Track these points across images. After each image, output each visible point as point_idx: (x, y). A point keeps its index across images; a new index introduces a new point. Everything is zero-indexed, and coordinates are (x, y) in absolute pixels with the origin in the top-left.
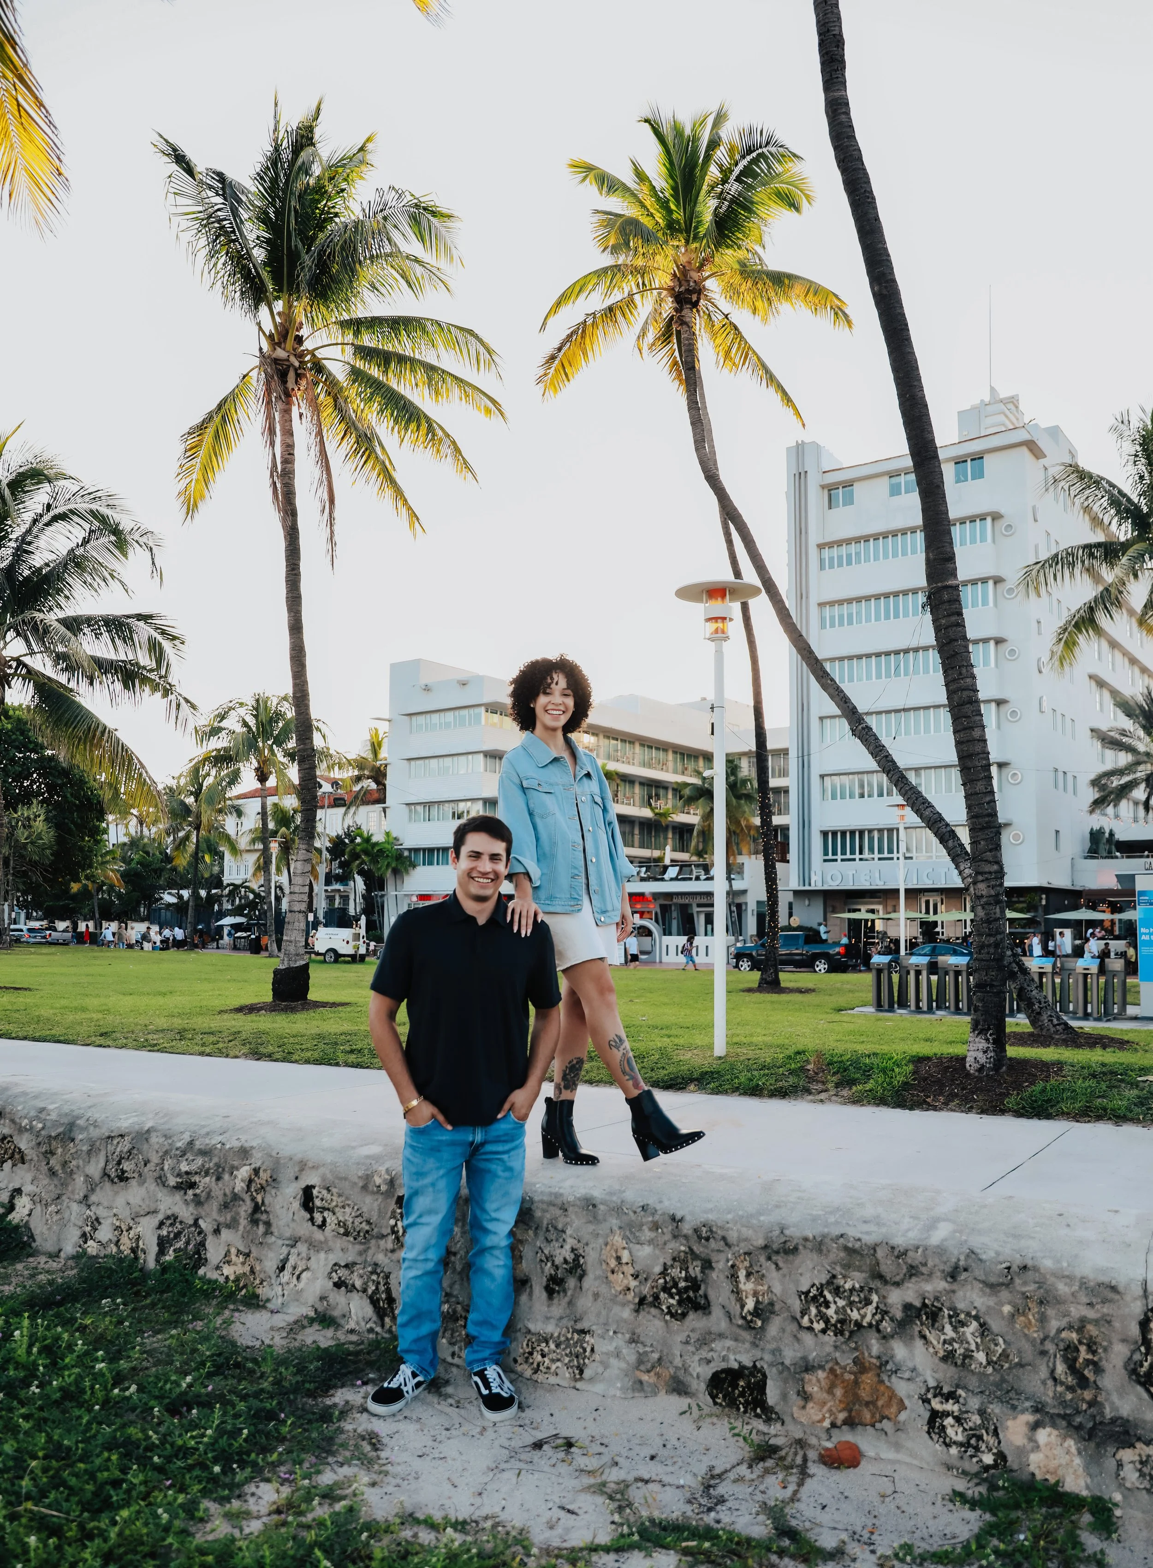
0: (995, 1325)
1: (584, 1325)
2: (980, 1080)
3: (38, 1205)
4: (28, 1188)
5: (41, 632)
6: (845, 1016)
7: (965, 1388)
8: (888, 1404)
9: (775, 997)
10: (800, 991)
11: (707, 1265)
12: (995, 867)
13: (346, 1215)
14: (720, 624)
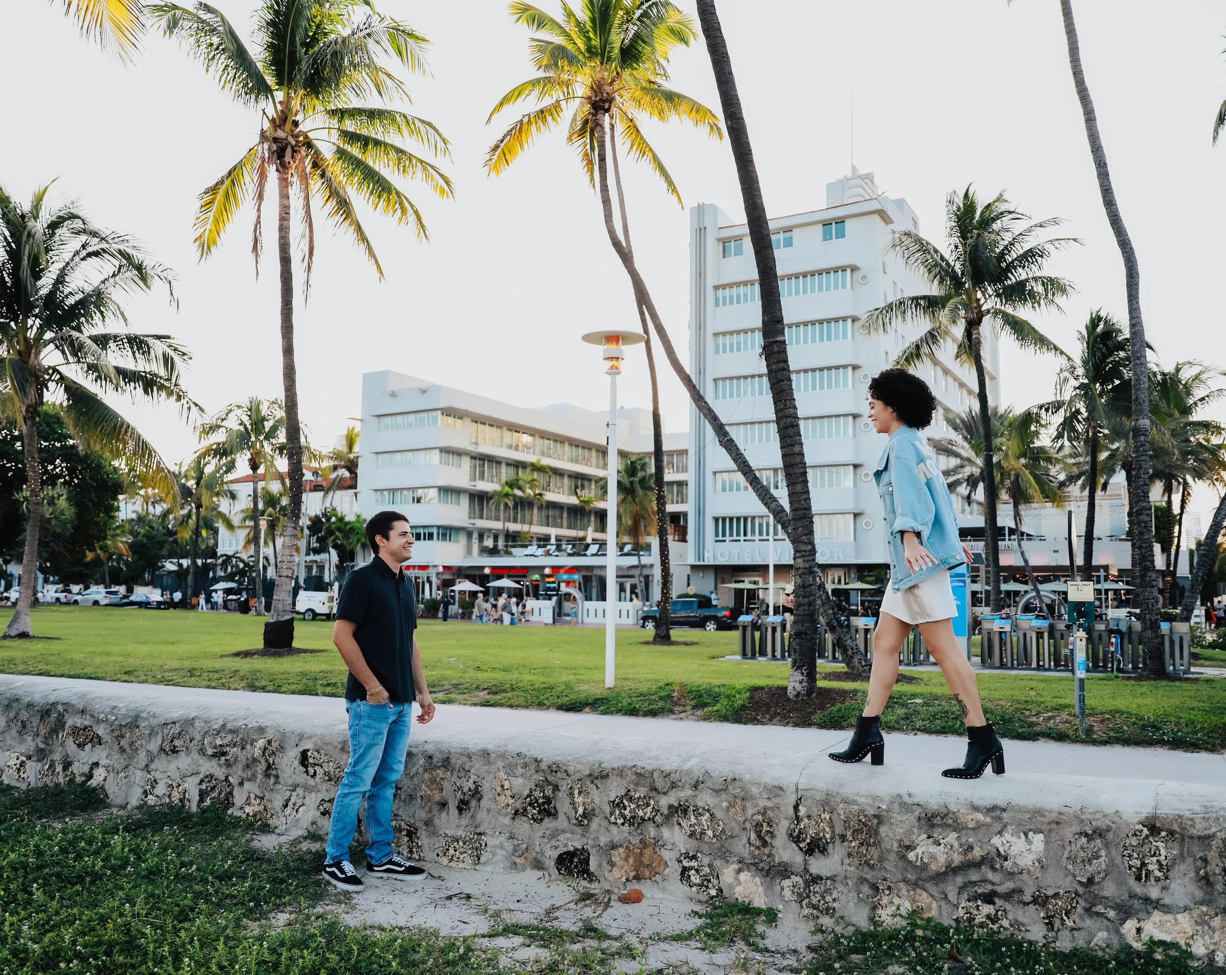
0: (718, 814)
1: (481, 829)
2: (796, 702)
3: (112, 774)
4: (103, 762)
5: (76, 350)
6: (715, 661)
7: (701, 852)
8: (659, 865)
9: (665, 648)
10: (686, 644)
11: (556, 788)
12: (809, 547)
13: (330, 767)
14: (615, 362)
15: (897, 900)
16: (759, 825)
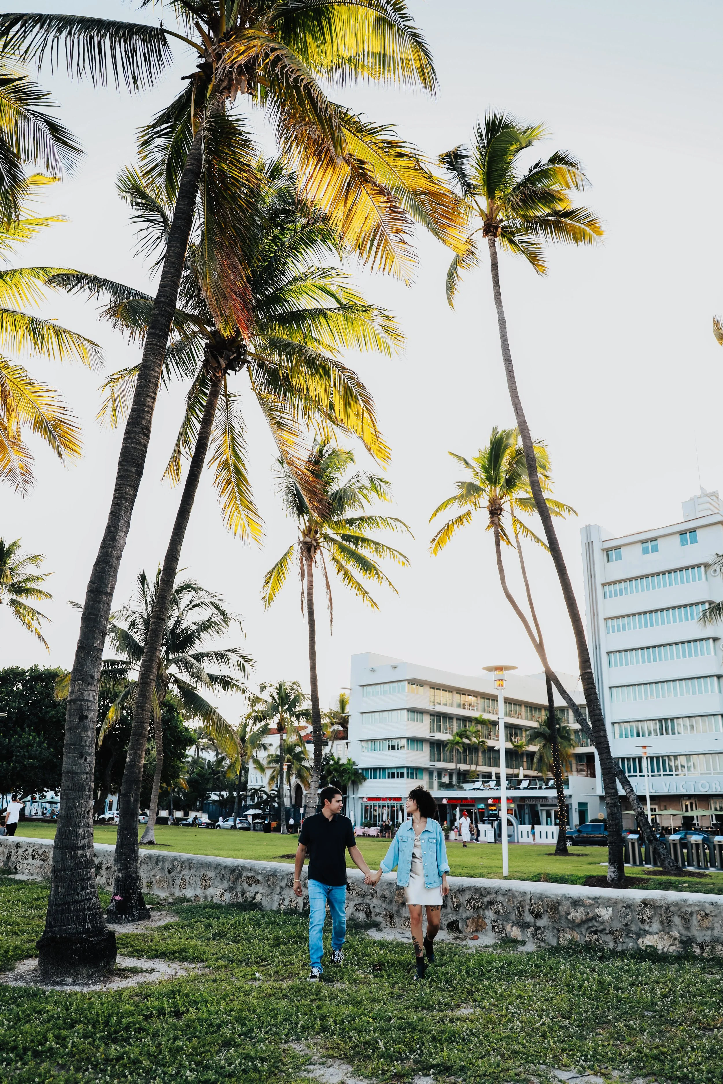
0: (505, 904)
3: (264, 897)
4: (261, 891)
5: (185, 664)
7: (499, 919)
8: (484, 925)
10: (578, 855)
12: (613, 791)
13: (359, 890)
14: (501, 682)
15: (566, 935)
16: (518, 908)
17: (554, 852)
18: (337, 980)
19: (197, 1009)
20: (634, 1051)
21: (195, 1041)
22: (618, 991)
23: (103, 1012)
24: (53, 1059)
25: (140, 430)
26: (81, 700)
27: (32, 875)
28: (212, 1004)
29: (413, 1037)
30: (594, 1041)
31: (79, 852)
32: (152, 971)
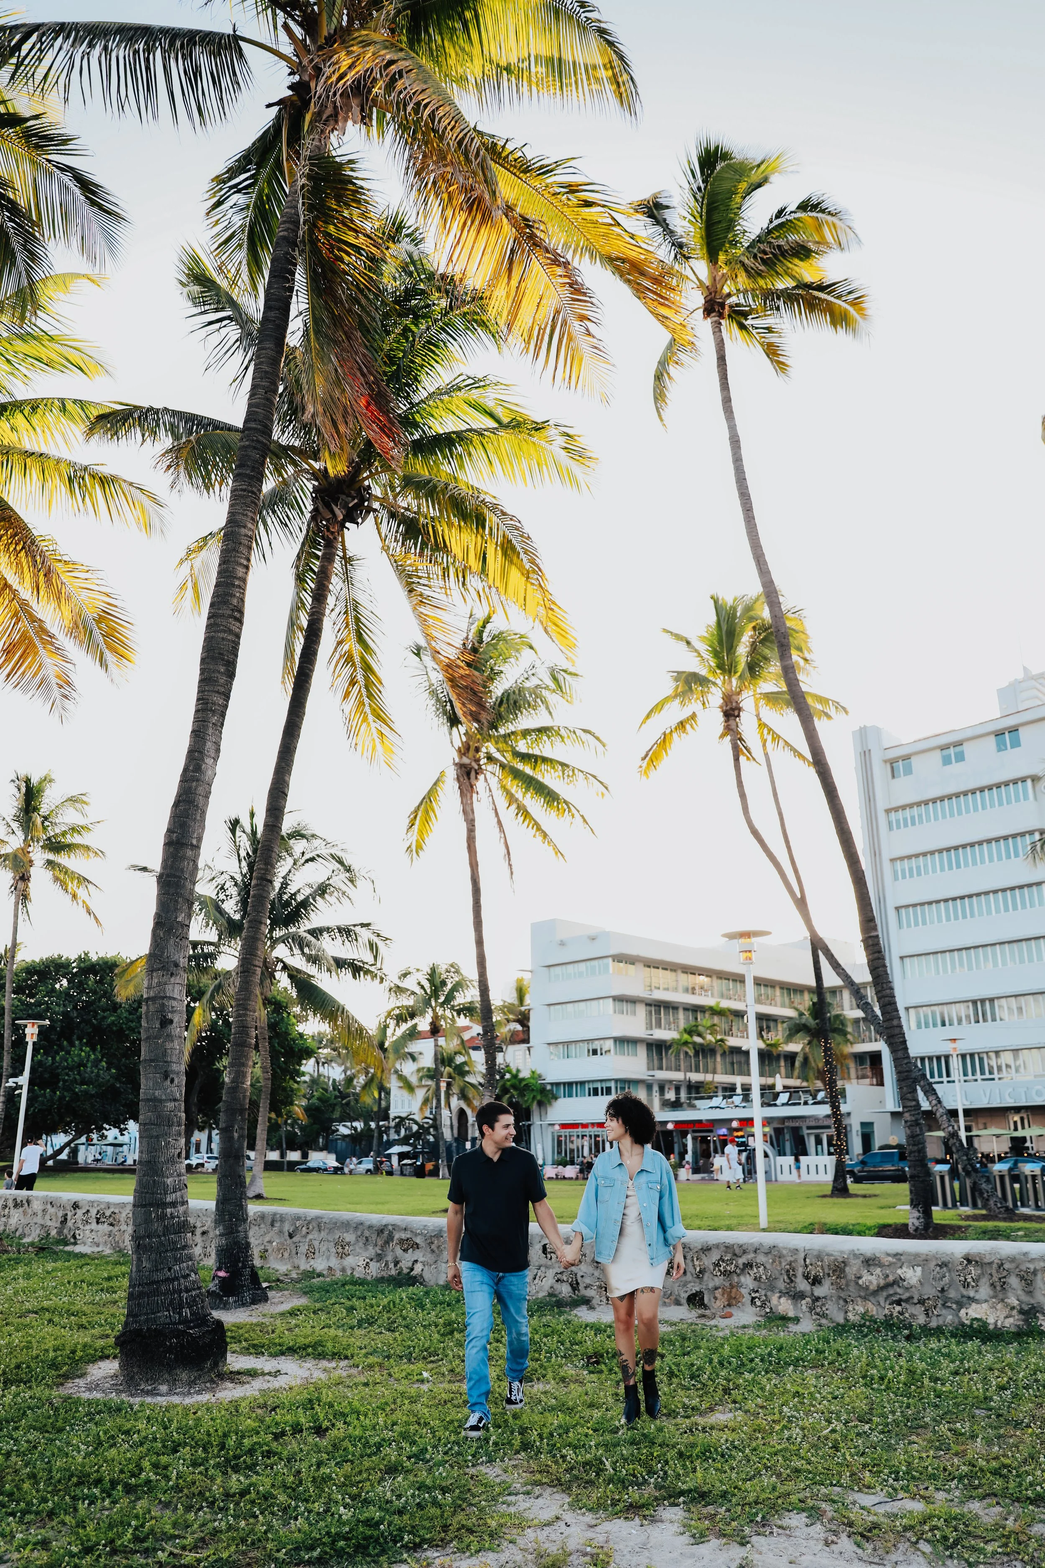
3: (427, 1267)
4: (421, 1259)
5: (299, 943)
7: (761, 1288)
8: (740, 1297)
10: (865, 1196)
14: (748, 954)
15: (857, 1308)
16: (788, 1271)
17: (829, 1193)
18: (538, 1379)
19: (345, 1423)
20: (964, 1464)
21: (347, 1467)
22: (936, 1383)
23: (216, 1431)
24: (153, 1495)
25: (230, 612)
26: (163, 998)
27: (98, 1246)
28: (366, 1416)
29: (652, 1454)
30: (906, 1452)
31: (169, 1210)
32: (277, 1373)
